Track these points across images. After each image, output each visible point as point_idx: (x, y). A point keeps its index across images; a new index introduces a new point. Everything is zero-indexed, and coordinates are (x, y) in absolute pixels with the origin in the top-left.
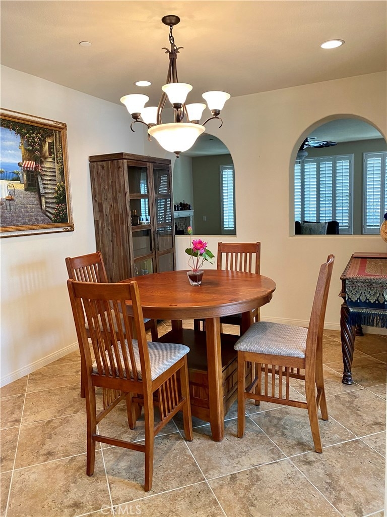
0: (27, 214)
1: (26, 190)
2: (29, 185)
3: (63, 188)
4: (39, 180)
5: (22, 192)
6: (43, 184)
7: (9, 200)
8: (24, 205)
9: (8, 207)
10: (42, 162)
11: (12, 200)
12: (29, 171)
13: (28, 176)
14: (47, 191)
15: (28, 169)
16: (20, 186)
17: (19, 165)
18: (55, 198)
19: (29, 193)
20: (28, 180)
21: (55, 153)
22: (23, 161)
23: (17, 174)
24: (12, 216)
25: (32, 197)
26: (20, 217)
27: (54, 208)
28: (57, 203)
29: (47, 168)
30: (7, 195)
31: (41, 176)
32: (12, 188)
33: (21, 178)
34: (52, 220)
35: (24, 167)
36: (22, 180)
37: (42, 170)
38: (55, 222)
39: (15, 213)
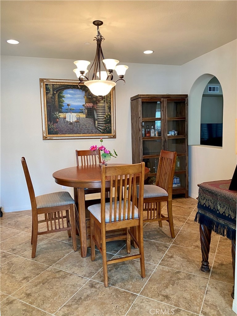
0: (86, 129)
1: (86, 117)
2: (88, 115)
3: (109, 116)
4: (94, 112)
5: (84, 118)
6: (97, 114)
7: (77, 122)
8: (85, 124)
9: (76, 126)
10: (97, 103)
11: (78, 122)
12: (89, 108)
13: (88, 111)
14: (99, 118)
15: (88, 107)
16: (83, 116)
17: (83, 105)
18: (104, 121)
19: (88, 119)
20: (88, 112)
21: (106, 98)
22: (86, 104)
23: (82, 110)
24: (78, 129)
25: (90, 121)
26: (82, 130)
27: (103, 126)
28: (106, 124)
29: (100, 106)
30: (76, 120)
31: (96, 110)
32: (79, 117)
33: (84, 112)
34: (101, 132)
35: (86, 106)
36: (84, 113)
37: (97, 107)
38: (103, 133)
39: (79, 128)
